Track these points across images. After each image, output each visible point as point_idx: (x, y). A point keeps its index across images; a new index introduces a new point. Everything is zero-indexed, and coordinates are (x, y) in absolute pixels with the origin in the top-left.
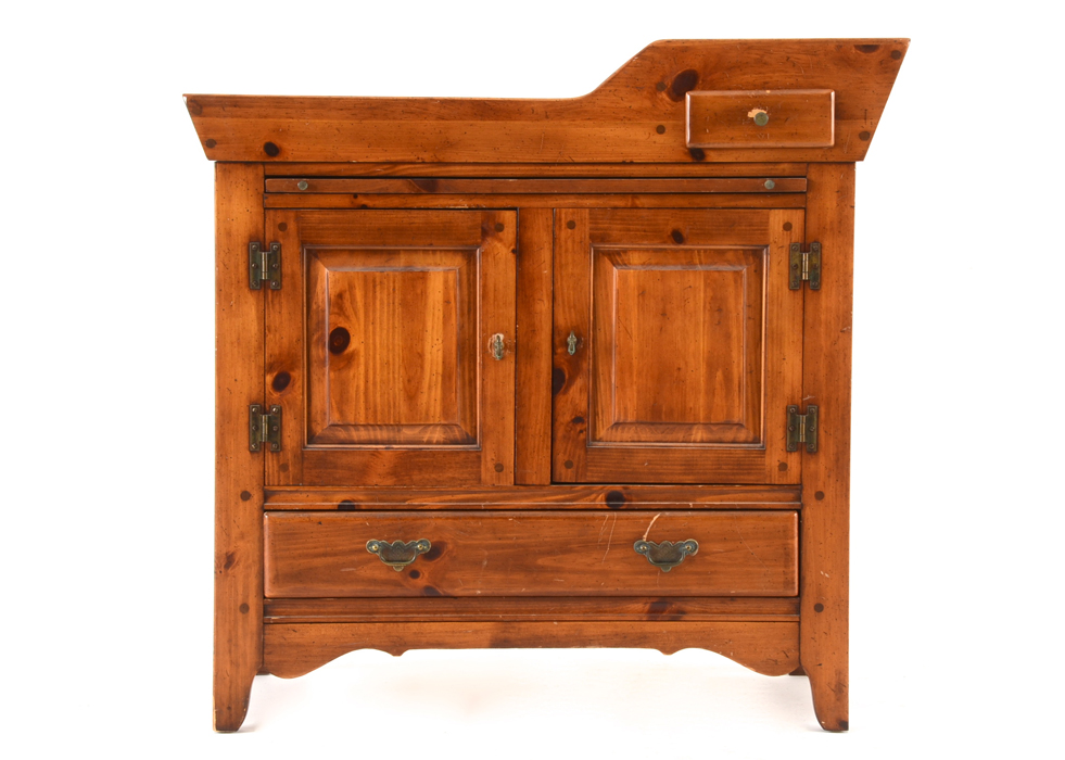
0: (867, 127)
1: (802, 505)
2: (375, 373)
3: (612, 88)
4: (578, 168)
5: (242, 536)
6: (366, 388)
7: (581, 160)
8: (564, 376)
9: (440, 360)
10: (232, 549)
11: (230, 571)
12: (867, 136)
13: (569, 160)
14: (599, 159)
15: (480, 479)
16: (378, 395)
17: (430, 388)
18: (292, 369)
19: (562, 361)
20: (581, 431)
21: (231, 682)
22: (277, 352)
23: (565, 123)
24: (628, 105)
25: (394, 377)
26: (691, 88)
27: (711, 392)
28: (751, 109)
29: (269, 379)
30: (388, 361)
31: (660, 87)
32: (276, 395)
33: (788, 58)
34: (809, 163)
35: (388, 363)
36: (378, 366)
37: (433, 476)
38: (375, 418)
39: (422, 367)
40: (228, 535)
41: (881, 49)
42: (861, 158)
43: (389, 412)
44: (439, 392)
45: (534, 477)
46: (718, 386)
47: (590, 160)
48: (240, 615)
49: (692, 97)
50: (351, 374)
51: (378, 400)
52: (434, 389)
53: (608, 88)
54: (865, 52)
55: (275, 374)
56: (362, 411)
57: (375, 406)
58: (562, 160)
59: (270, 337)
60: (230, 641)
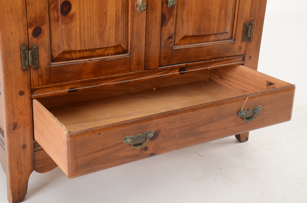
1: (244, 63)
2: (84, 24)
5: (21, 113)
6: (80, 32)
8: (166, 18)
9: (114, 14)
10: (16, 120)
11: (16, 131)
15: (131, 69)
16: (86, 35)
17: (110, 29)
18: (43, 25)
19: (165, 10)
20: (171, 43)
21: (19, 181)
22: (33, 16)
25: (93, 25)
27: (220, 20)
29: (30, 31)
30: (90, 17)
32: (35, 40)
35: (90, 18)
36: (86, 20)
37: (111, 71)
38: (85, 46)
39: (106, 19)
40: (14, 114)
43: (91, 43)
44: (114, 31)
45: (153, 66)
46: (222, 17)
48: (22, 150)
50: (73, 25)
51: (86, 37)
52: (111, 29)
55: (33, 28)
56: (79, 44)
57: (85, 41)
59: (29, 7)
60: (18, 163)
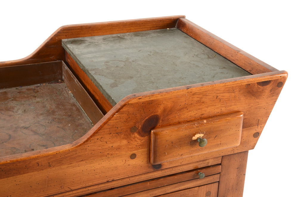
0: (258, 130)
3: (99, 137)
4: (74, 192)
7: (77, 187)
12: (257, 135)
13: (69, 190)
14: (90, 184)
23: (64, 167)
24: (111, 145)
26: (153, 128)
28: (194, 135)
31: (133, 130)
33: (217, 97)
34: (223, 157)
41: (272, 83)
42: (253, 148)
47: (84, 185)
49: (154, 133)
53: (96, 137)
54: (263, 86)
58: (63, 190)
